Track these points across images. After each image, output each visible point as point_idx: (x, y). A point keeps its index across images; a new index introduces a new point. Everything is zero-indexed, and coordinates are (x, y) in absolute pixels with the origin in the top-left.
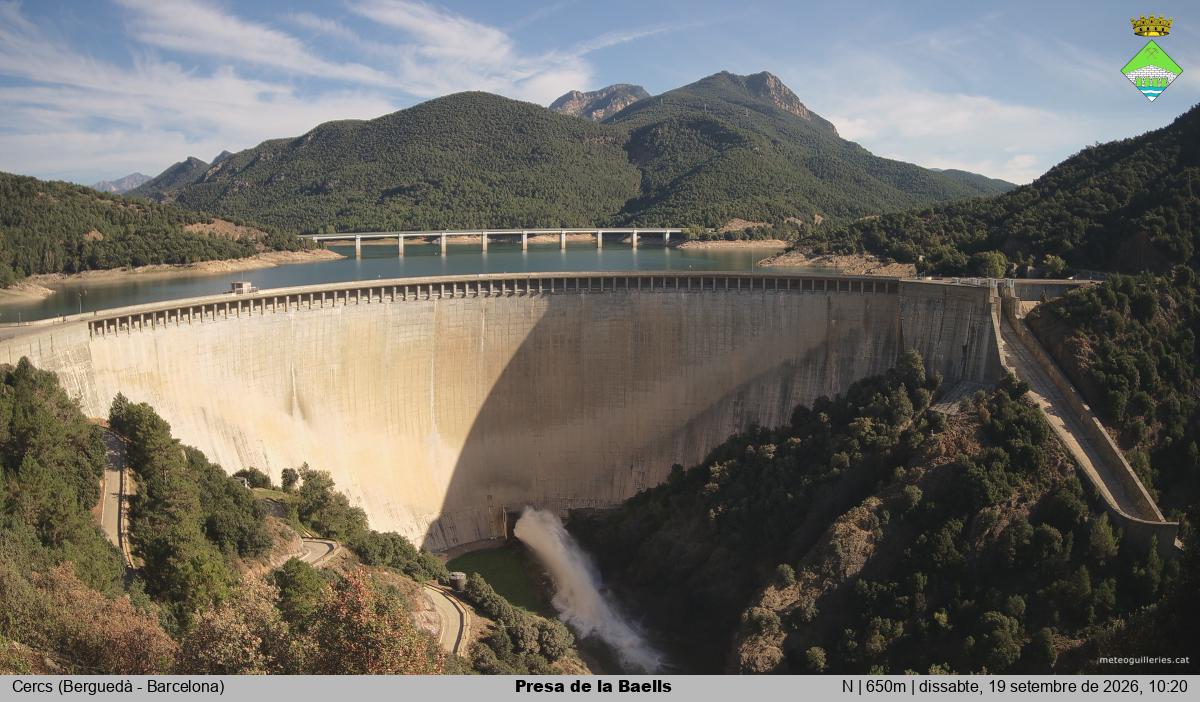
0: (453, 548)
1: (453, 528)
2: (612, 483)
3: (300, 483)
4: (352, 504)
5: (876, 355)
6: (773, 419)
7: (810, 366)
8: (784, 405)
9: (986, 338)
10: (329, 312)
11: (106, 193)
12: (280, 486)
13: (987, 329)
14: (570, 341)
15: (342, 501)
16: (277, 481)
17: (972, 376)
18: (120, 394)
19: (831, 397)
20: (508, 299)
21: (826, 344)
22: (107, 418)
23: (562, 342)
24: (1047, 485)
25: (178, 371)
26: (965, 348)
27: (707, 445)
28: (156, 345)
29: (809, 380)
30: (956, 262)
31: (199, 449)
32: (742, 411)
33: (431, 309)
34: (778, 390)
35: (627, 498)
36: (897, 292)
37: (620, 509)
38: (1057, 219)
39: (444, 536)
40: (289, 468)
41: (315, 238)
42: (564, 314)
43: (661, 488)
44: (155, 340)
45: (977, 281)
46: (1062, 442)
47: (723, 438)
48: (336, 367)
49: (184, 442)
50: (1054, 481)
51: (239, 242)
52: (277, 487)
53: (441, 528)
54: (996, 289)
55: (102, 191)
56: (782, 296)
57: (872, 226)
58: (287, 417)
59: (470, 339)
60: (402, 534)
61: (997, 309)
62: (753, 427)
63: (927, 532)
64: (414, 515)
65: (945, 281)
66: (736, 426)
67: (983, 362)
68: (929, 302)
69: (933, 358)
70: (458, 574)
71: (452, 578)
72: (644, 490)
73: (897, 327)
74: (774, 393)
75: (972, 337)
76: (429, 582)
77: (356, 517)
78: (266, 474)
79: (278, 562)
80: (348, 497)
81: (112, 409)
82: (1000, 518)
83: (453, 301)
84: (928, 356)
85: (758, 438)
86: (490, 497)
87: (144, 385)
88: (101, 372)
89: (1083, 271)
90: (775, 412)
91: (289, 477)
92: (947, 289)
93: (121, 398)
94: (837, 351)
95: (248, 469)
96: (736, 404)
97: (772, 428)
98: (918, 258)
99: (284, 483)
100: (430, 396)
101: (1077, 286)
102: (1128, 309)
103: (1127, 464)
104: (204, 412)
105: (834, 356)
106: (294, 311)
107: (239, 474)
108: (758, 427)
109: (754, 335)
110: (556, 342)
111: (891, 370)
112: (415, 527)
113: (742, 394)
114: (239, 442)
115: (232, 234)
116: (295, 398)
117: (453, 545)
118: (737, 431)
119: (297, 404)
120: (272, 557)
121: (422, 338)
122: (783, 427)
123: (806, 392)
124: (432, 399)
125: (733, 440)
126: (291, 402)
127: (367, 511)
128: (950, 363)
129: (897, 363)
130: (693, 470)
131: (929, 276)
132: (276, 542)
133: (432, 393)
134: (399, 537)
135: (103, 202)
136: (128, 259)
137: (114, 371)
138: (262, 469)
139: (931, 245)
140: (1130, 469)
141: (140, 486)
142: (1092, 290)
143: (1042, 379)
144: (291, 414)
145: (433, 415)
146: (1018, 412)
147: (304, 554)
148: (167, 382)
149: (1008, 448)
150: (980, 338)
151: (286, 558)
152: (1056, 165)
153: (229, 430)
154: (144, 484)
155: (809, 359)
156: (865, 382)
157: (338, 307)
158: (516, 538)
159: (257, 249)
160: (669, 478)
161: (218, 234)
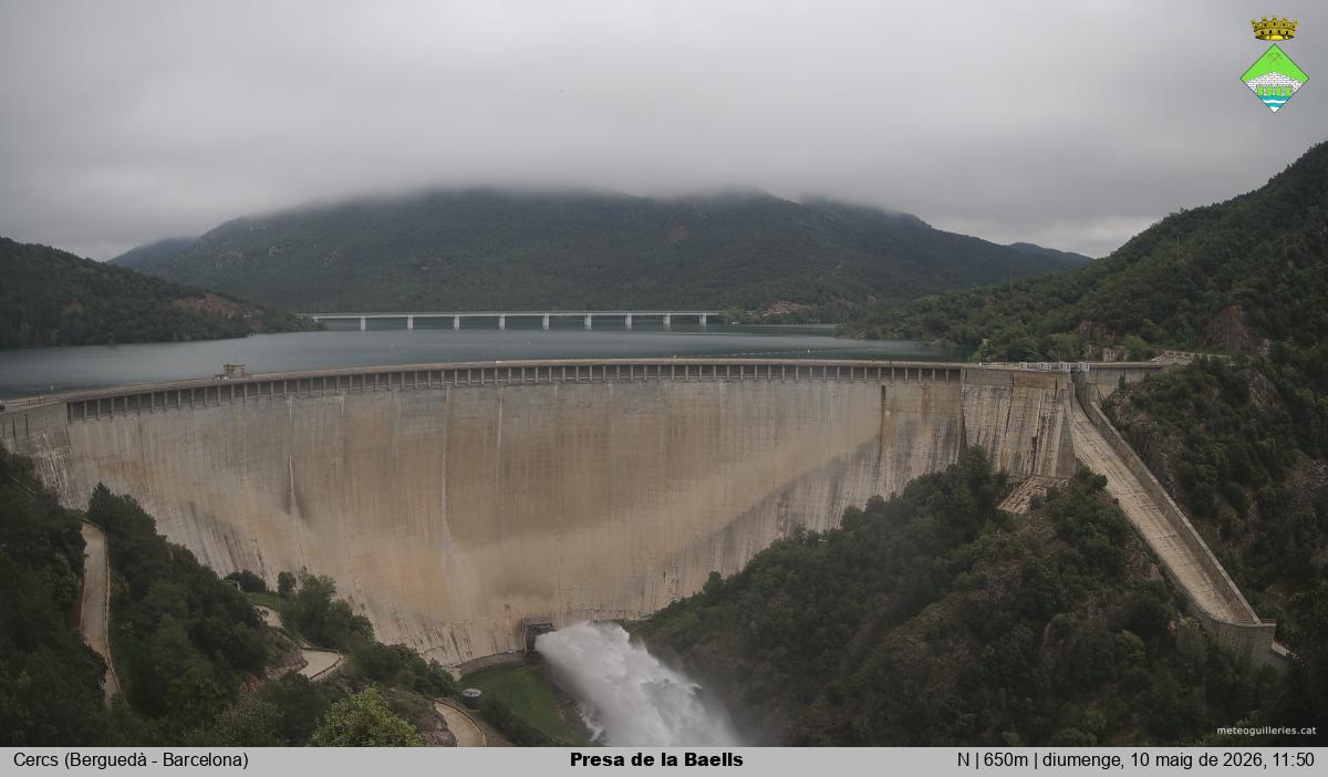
0: (468, 662)
1: (467, 640)
2: (643, 593)
3: (298, 587)
4: (356, 613)
5: (936, 449)
6: (822, 521)
7: (863, 462)
8: (833, 503)
9: (1058, 429)
10: (330, 400)
11: (88, 259)
12: (276, 590)
13: (1060, 416)
14: (596, 435)
15: (343, 609)
16: (273, 584)
17: (1043, 471)
18: (101, 484)
19: (886, 497)
20: (528, 389)
21: (881, 438)
22: (86, 509)
23: (587, 436)
24: (1128, 588)
25: (165, 461)
26: (1034, 440)
27: (748, 550)
28: (140, 431)
29: (861, 477)
30: (1024, 345)
31: (188, 548)
32: (787, 513)
33: (443, 399)
34: (827, 489)
35: (660, 609)
36: (959, 379)
37: (650, 621)
38: (1137, 295)
39: (457, 649)
40: (285, 571)
41: (316, 318)
42: (590, 405)
43: (696, 598)
44: (140, 425)
45: (1046, 366)
46: (1143, 540)
47: (767, 544)
48: (338, 460)
49: (171, 539)
50: (1135, 583)
51: (233, 319)
52: (273, 593)
53: (453, 639)
54: (1070, 375)
55: (83, 257)
56: (831, 385)
57: (931, 307)
58: (283, 515)
59: (486, 431)
60: (410, 646)
61: (1071, 398)
62: (798, 530)
63: (993, 642)
64: (424, 625)
65: (1011, 366)
66: (780, 529)
67: (1055, 455)
68: (994, 390)
69: (999, 452)
70: (471, 690)
71: (466, 695)
72: (678, 600)
73: (959, 417)
74: (822, 492)
75: (1043, 427)
76: (440, 699)
77: (361, 626)
78: (261, 577)
79: (274, 675)
80: (352, 606)
81: (92, 500)
82: (1076, 625)
83: (467, 391)
84: (993, 449)
85: (804, 542)
86: (507, 607)
87: (127, 475)
88: (81, 459)
89: (1167, 352)
90: (823, 512)
91: (286, 581)
92: (1015, 375)
93: (102, 490)
94: (892, 445)
95: (241, 572)
96: (780, 505)
97: (820, 532)
98: (981, 342)
99: (280, 588)
100: (441, 495)
101: (1159, 368)
102: (1216, 392)
103: (1216, 562)
104: (192, 505)
105: (888, 452)
106: (291, 398)
107: (230, 577)
108: (804, 529)
109: (798, 429)
110: (580, 436)
111: (952, 468)
112: (425, 639)
113: (786, 495)
114: (231, 541)
115: (224, 311)
116: (292, 494)
117: (467, 659)
118: (781, 535)
119: (296, 501)
120: (267, 669)
121: (433, 430)
122: (833, 529)
123: (859, 492)
124: (444, 497)
125: (777, 545)
126: (289, 497)
127: (371, 619)
128: (1018, 457)
129: (959, 460)
130: (731, 578)
131: (993, 360)
132: (272, 652)
133: (444, 492)
134: (407, 649)
135: (85, 270)
136: (111, 334)
137: (95, 459)
138: (255, 571)
139: (997, 327)
140: (1221, 568)
141: (123, 587)
142: (1176, 372)
143: (1121, 473)
144: (288, 512)
145: (444, 516)
146: (1095, 509)
147: (304, 667)
148: (152, 473)
149: (1083, 548)
150: (1051, 429)
151: (284, 671)
152: (1136, 235)
153: (219, 527)
154: (127, 585)
155: (860, 456)
156: (923, 480)
157: (340, 394)
158: (537, 652)
159: (252, 327)
160: (704, 588)
161: (209, 310)
